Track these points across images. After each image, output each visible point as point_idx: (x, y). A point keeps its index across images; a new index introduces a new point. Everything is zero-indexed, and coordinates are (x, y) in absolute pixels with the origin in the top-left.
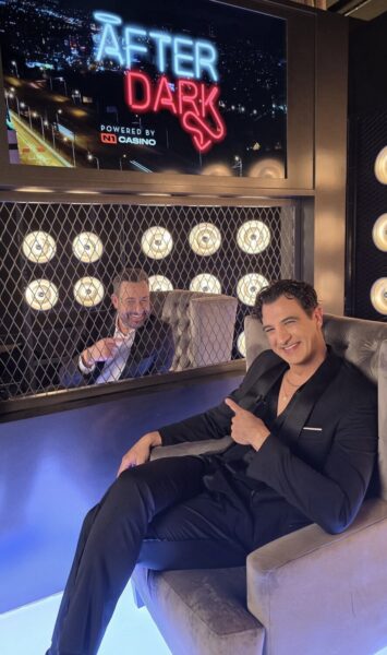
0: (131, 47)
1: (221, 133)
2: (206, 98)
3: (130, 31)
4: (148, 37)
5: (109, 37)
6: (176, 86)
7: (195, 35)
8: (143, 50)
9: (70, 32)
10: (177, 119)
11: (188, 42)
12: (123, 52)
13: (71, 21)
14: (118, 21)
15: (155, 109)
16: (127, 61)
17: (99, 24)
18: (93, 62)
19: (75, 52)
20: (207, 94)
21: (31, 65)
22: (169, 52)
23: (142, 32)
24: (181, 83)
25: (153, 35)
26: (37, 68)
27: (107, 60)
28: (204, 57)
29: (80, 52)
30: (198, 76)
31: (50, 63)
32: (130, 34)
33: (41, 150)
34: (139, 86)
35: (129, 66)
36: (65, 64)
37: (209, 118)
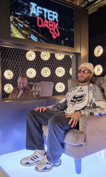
1: (58, 35)
7: (53, 10)
9: (25, 6)
14: (36, 5)
18: (30, 14)
19: (26, 11)
21: (16, 13)
22: (47, 13)
23: (41, 8)
24: (50, 21)
27: (33, 14)
28: (55, 16)
32: (38, 8)
34: (40, 21)
35: (38, 16)
36: (24, 14)
37: (56, 31)
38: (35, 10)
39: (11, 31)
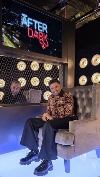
0: (29, 23)
2: (45, 37)
3: (29, 19)
4: (33, 21)
5: (25, 20)
6: (38, 33)
7: (43, 22)
8: (32, 23)
9: (17, 17)
10: (38, 40)
11: (41, 23)
12: (27, 23)
13: (17, 15)
14: (27, 16)
15: (34, 37)
16: (28, 26)
17: (23, 16)
18: (21, 25)
19: (17, 22)
20: (45, 36)
21: (8, 23)
22: (37, 25)
23: (31, 20)
24: (39, 32)
25: (34, 20)
26: (9, 24)
27: (24, 25)
28: (45, 27)
29: (18, 22)
30: (43, 31)
31: (12, 23)
33: (9, 43)
34: (30, 32)
35: (28, 27)
36: (15, 24)
37: (45, 41)
38: (26, 21)
39: (3, 40)
